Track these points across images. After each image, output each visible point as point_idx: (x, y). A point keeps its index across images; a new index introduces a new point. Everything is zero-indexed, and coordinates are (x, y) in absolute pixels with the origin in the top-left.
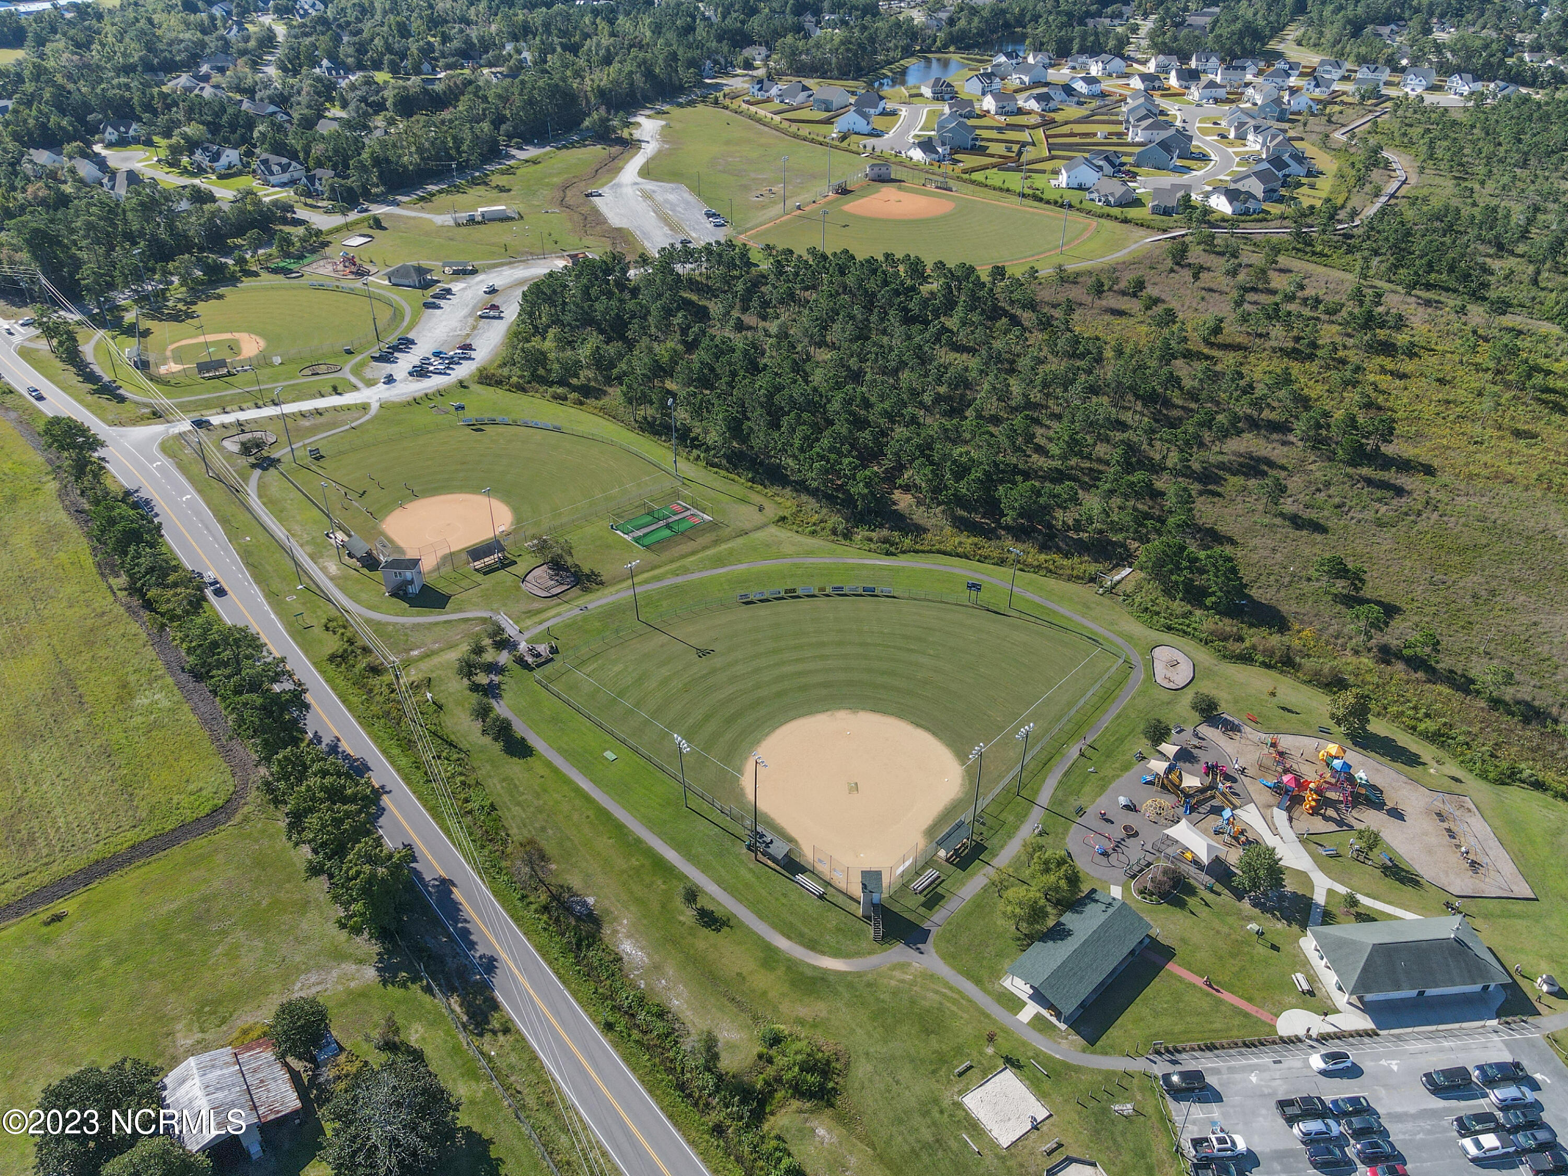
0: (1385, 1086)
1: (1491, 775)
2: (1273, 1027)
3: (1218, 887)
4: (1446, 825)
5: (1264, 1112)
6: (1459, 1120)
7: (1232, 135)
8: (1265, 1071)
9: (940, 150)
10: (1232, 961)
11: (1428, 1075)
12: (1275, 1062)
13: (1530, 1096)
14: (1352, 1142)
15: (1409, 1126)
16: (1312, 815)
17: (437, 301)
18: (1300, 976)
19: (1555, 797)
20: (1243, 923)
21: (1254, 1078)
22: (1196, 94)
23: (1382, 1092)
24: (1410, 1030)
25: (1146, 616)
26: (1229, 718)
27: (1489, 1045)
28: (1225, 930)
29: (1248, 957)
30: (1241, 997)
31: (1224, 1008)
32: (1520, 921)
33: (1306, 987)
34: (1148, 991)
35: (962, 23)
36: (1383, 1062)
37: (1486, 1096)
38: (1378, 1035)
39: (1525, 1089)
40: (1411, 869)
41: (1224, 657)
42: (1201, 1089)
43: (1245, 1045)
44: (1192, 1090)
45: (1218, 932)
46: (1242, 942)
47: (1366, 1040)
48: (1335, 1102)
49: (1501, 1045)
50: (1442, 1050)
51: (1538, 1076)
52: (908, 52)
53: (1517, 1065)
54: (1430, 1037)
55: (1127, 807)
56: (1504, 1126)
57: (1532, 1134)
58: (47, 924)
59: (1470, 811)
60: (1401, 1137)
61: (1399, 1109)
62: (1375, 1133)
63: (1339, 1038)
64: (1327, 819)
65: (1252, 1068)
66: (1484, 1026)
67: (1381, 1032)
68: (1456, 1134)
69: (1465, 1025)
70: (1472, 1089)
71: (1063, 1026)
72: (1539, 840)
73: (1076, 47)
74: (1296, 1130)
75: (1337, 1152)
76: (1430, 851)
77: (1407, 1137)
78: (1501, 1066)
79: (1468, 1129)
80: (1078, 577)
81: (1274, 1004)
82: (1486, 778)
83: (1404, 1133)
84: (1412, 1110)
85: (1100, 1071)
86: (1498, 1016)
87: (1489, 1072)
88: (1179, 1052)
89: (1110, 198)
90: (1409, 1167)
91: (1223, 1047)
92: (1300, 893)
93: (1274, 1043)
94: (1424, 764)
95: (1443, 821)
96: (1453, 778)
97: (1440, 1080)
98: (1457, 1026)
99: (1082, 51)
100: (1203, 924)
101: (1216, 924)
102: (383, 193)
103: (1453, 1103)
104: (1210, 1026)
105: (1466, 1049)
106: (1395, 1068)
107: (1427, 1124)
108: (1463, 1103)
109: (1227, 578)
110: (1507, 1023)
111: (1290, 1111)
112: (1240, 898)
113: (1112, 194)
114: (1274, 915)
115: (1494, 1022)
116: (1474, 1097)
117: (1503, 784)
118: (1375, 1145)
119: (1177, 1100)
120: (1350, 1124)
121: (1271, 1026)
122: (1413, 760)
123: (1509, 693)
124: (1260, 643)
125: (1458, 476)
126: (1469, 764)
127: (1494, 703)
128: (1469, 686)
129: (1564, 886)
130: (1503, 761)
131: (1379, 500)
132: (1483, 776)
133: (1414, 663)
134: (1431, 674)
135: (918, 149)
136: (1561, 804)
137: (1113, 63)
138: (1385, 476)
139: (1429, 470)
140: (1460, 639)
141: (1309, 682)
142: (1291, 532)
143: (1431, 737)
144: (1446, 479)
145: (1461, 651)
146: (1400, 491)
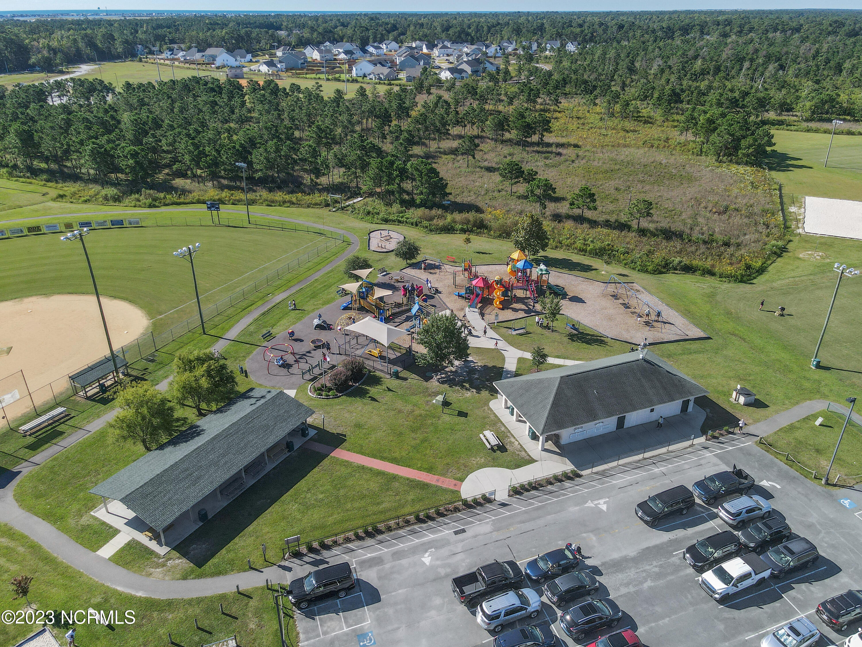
0: (595, 531)
1: (650, 268)
2: (457, 493)
3: (404, 374)
4: (621, 301)
5: (437, 601)
6: (692, 550)
8: (443, 546)
9: (279, 66)
10: (413, 435)
11: (642, 506)
12: (456, 533)
13: (765, 504)
14: (559, 613)
15: (632, 573)
16: (503, 309)
18: (489, 434)
19: (703, 275)
20: (429, 398)
21: (427, 559)
22: (437, 52)
23: (593, 538)
24: (615, 464)
25: (369, 217)
26: (431, 262)
27: (702, 462)
28: (409, 407)
29: (432, 428)
30: (420, 469)
31: (397, 484)
32: (701, 355)
33: (494, 441)
34: (302, 484)
36: (590, 504)
37: (716, 516)
38: (580, 476)
39: (756, 497)
40: (596, 333)
41: (431, 231)
42: (349, 589)
43: (419, 520)
44: (333, 595)
45: (400, 411)
46: (426, 416)
47: (567, 484)
48: (533, 564)
49: (716, 460)
50: (653, 478)
51: (765, 483)
53: (739, 473)
54: (637, 466)
55: (319, 327)
56: (746, 547)
57: (786, 548)
59: (638, 291)
60: (624, 590)
61: (616, 555)
62: (588, 593)
63: (535, 488)
64: (515, 310)
65: (425, 547)
66: (692, 445)
67: (583, 473)
68: (691, 570)
69: (672, 448)
70: (696, 513)
71: (162, 550)
72: (699, 301)
74: (480, 618)
75: (538, 632)
76: (610, 318)
77: (632, 589)
78: (721, 476)
79: (706, 559)
80: (316, 204)
81: (459, 469)
82: (646, 271)
83: (627, 585)
84: (631, 552)
85: (200, 601)
86: (703, 432)
87: (712, 486)
88: (327, 547)
89: (381, 76)
90: (641, 631)
91: (389, 529)
92: (490, 365)
93: (457, 510)
94: (596, 269)
95: (618, 299)
96: (620, 275)
97: (657, 507)
98: (664, 450)
100: (383, 408)
101: (399, 404)
103: (679, 533)
104: (375, 508)
105: (678, 471)
106: (604, 507)
107: (653, 567)
108: (691, 531)
109: (429, 176)
110: (714, 437)
111: (469, 589)
112: (427, 379)
113: (382, 74)
114: (463, 387)
115: (702, 440)
116: (704, 521)
117: (661, 273)
118: (589, 609)
119: (310, 615)
120: (553, 589)
121: (453, 492)
122: (587, 268)
123: (652, 227)
124: (458, 216)
125: (595, 147)
126: (631, 265)
127: (642, 232)
128: (623, 227)
129: (730, 326)
130: (658, 257)
131: (546, 158)
132: (644, 270)
133: (580, 219)
134: (593, 224)
135: (264, 65)
136: (708, 279)
137: (391, 44)
138: (550, 149)
139: (576, 146)
140: (611, 207)
141: (500, 236)
142: (487, 174)
143: (599, 253)
144: (588, 148)
145: (613, 212)
146: (559, 154)
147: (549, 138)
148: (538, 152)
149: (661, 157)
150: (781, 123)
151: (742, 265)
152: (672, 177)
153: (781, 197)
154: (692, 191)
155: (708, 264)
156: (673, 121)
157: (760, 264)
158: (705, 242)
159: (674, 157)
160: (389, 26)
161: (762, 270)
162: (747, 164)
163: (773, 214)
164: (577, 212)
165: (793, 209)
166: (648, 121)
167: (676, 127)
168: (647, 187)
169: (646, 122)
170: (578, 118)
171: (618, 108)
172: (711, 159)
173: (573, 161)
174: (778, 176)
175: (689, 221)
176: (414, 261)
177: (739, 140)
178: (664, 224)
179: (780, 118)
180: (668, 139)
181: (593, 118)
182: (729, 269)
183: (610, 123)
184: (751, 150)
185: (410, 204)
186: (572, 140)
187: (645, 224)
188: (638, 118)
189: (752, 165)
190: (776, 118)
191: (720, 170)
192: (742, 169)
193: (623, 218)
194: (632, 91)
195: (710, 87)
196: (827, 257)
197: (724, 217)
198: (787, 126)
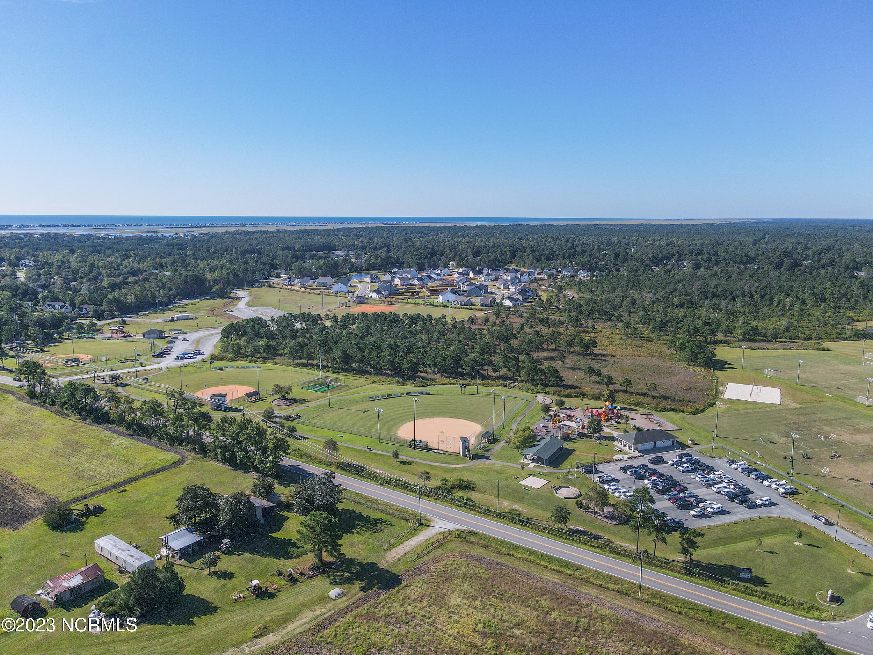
1: (659, 410)
3: (583, 437)
7: (502, 288)
8: (613, 465)
9: (383, 293)
10: (594, 449)
12: (616, 463)
16: (606, 422)
17: (174, 340)
18: (616, 449)
19: (680, 412)
20: (593, 443)
21: (611, 468)
22: (483, 278)
25: (529, 391)
26: (570, 408)
28: (588, 445)
33: (618, 450)
35: (373, 260)
41: (563, 396)
43: (605, 463)
46: (595, 446)
52: (351, 271)
58: (119, 493)
59: (656, 417)
64: (611, 422)
65: (610, 466)
71: (544, 466)
72: (678, 419)
73: (426, 266)
82: (657, 411)
85: (561, 473)
93: (614, 461)
94: (637, 410)
95: (648, 419)
96: (647, 412)
99: (429, 267)
100: (581, 444)
101: (585, 444)
102: (119, 315)
113: (463, 301)
114: (603, 440)
117: (663, 411)
121: (612, 459)
122: (634, 410)
123: (657, 395)
124: (572, 390)
125: (622, 356)
126: (651, 408)
127: (654, 397)
128: (645, 395)
129: (690, 427)
130: (661, 406)
131: (598, 363)
132: (656, 410)
133: (625, 392)
134: (632, 394)
135: (374, 293)
136: (682, 413)
137: (444, 270)
138: (598, 358)
139: (612, 356)
140: (638, 387)
141: (593, 398)
142: (572, 371)
143: (637, 404)
144: (618, 357)
145: (639, 389)
146: (604, 360)
147: (596, 351)
148: (593, 359)
149: (658, 362)
150: (725, 342)
151: (695, 409)
152: (665, 373)
153: (717, 382)
154: (675, 380)
155: (682, 408)
156: (664, 340)
157: (702, 408)
158: (681, 401)
159: (665, 362)
160: (430, 250)
161: (703, 411)
162: (702, 366)
163: (711, 390)
164: (624, 388)
165: (721, 388)
166: (649, 340)
167: (665, 344)
168: (653, 378)
169: (648, 341)
170: (608, 337)
171: (630, 331)
172: (684, 364)
173: (613, 365)
174: (718, 373)
175: (674, 393)
176: (563, 407)
177: (697, 355)
178: (663, 394)
179: (726, 339)
180: (661, 352)
181: (616, 338)
182: (690, 410)
183: (627, 342)
184: (703, 360)
185: (546, 385)
186: (608, 352)
187: (654, 393)
188: (642, 338)
189: (706, 367)
190: (723, 338)
191: (688, 370)
192: (699, 369)
193: (644, 391)
194: (635, 317)
195: (685, 316)
196: (731, 407)
197: (690, 391)
198: (729, 344)
